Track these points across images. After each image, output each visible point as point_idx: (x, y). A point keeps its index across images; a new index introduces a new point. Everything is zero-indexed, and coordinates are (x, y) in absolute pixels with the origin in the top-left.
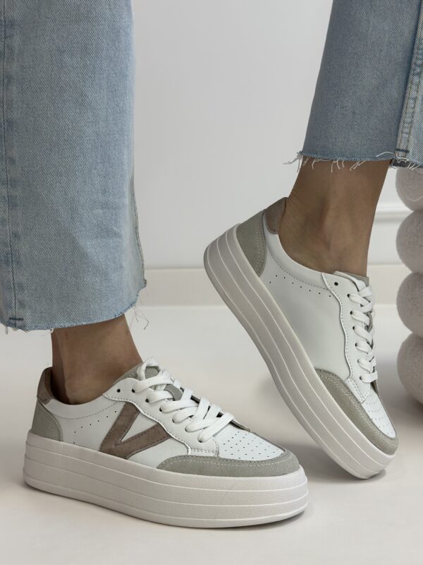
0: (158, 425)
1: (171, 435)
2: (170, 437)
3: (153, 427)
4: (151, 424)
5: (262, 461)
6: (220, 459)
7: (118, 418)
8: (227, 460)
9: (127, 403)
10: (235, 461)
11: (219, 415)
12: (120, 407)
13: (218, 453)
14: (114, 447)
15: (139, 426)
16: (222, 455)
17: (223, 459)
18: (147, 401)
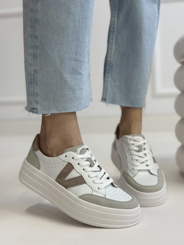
0: (81, 176)
1: (86, 182)
2: (86, 183)
3: (79, 177)
4: (78, 175)
5: (124, 202)
6: (106, 198)
7: (64, 169)
8: (109, 199)
9: (69, 163)
10: (112, 200)
11: (108, 178)
12: (65, 164)
13: (105, 196)
14: (61, 181)
15: (73, 174)
16: (107, 197)
17: (107, 199)
18: (78, 164)
